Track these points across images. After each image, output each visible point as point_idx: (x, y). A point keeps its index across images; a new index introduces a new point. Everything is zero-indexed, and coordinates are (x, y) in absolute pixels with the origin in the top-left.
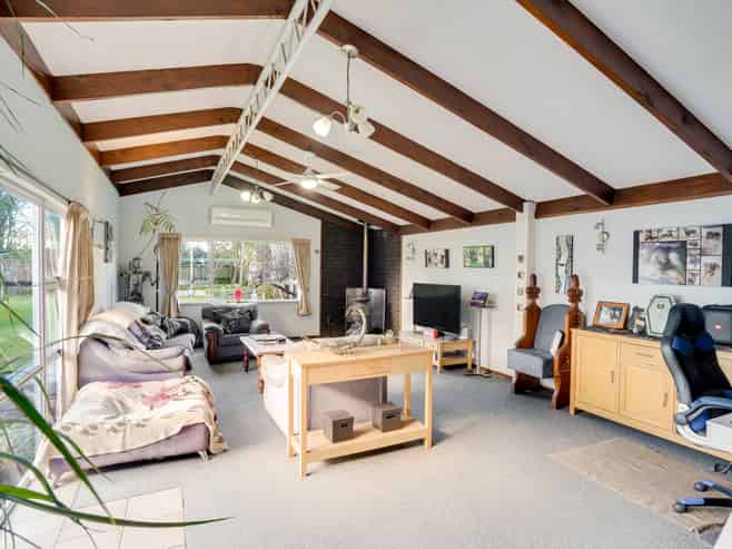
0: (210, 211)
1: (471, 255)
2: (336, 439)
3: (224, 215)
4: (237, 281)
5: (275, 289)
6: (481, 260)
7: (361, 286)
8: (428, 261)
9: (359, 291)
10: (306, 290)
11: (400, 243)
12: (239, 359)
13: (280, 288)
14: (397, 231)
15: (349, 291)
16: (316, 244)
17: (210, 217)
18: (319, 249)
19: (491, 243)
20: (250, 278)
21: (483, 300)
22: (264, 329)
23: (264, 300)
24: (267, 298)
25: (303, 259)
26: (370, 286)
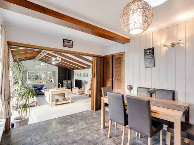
0: (34, 66)
1: (84, 74)
2: (56, 102)
3: (37, 66)
4: (39, 79)
5: (49, 81)
6: (86, 75)
7: (66, 80)
8: (78, 75)
9: (66, 81)
10: (55, 81)
11: (73, 71)
12: (41, 94)
13: (50, 81)
14: (73, 69)
15: (64, 81)
16: (57, 72)
17: (34, 67)
18: (57, 73)
19: (87, 72)
20: (42, 78)
21: (85, 82)
22: (46, 88)
23: (46, 83)
24: (47, 82)
25: (54, 75)
26: (68, 80)
